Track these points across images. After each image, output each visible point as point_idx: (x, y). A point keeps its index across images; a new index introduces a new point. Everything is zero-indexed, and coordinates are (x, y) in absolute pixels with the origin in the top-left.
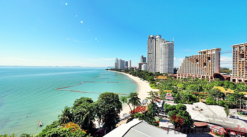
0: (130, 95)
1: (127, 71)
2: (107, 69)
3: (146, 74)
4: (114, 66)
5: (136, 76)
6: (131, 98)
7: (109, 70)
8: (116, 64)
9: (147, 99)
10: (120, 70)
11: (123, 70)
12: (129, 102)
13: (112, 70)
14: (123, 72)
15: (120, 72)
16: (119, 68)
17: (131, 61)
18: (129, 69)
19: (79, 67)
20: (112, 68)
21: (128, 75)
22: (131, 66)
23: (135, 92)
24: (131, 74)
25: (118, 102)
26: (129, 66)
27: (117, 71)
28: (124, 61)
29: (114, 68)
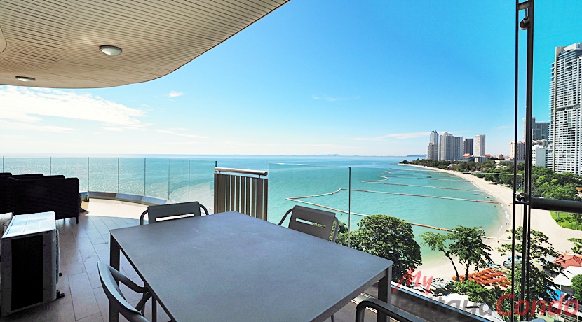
0: (455, 232)
1: (468, 167)
2: (405, 162)
3: (543, 177)
4: (427, 153)
5: (502, 183)
6: (457, 241)
7: (411, 163)
8: (433, 148)
9: (504, 248)
10: (445, 165)
11: (454, 163)
12: (449, 250)
13: (418, 162)
14: (453, 169)
15: (443, 170)
16: (443, 157)
17: (483, 139)
18: (476, 160)
19: (335, 155)
20: (420, 159)
21: (470, 177)
22: (486, 154)
23: (472, 228)
24: (481, 177)
25: (409, 240)
26: (477, 153)
27: (436, 166)
28: (459, 138)
29: (426, 158)
